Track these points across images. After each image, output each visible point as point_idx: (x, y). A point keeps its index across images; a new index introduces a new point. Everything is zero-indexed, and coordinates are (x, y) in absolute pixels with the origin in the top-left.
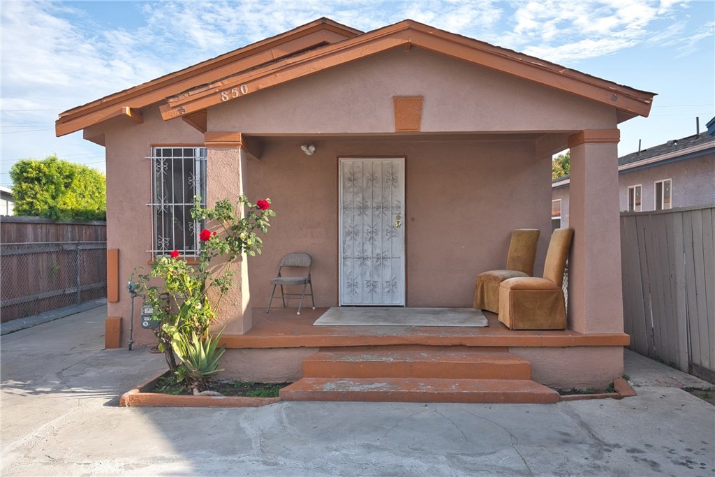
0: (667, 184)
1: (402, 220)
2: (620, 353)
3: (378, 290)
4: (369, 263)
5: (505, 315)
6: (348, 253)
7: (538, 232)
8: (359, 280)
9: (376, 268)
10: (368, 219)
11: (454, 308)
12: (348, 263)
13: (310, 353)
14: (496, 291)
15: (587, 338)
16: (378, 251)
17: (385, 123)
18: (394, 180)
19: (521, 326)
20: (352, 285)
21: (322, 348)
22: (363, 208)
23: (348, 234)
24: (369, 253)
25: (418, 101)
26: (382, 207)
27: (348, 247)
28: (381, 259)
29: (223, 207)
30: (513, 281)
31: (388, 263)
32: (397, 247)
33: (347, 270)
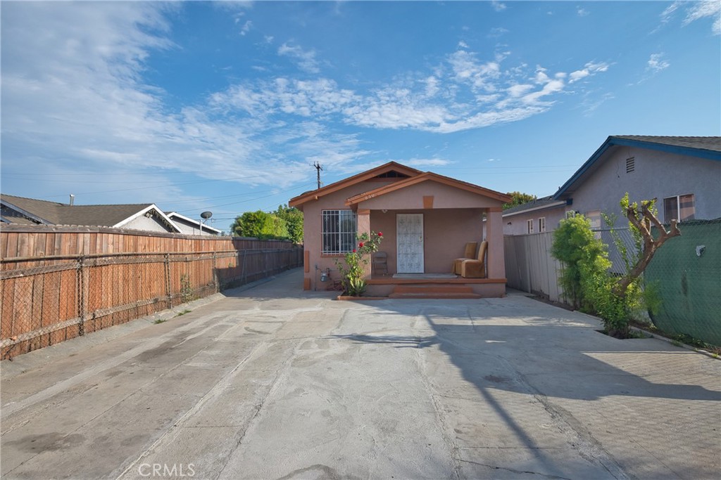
0: (543, 220)
1: (422, 239)
2: (504, 285)
3: (413, 267)
4: (409, 256)
5: (463, 274)
6: (401, 252)
7: (477, 244)
8: (405, 263)
9: (412, 258)
10: (408, 239)
11: (444, 273)
12: (401, 256)
13: (394, 286)
14: (461, 266)
15: (492, 280)
16: (413, 251)
17: (420, 205)
18: (419, 223)
19: (469, 276)
20: (402, 265)
21: (399, 284)
22: (406, 234)
23: (400, 244)
24: (409, 252)
25: (432, 198)
26: (414, 234)
27: (401, 250)
28: (414, 254)
29: (365, 235)
30: (467, 261)
31: (417, 256)
32: (420, 250)
33: (401, 259)
